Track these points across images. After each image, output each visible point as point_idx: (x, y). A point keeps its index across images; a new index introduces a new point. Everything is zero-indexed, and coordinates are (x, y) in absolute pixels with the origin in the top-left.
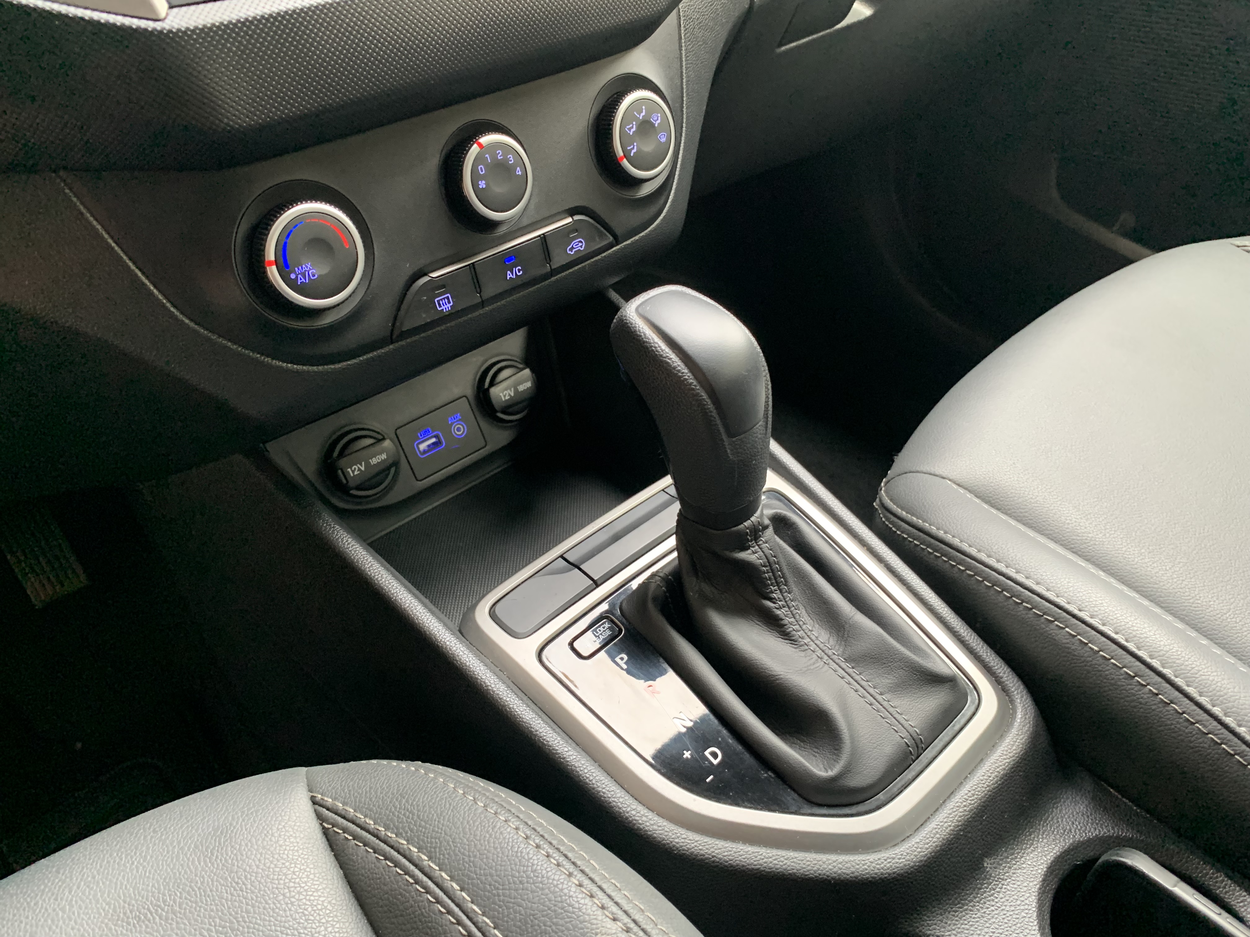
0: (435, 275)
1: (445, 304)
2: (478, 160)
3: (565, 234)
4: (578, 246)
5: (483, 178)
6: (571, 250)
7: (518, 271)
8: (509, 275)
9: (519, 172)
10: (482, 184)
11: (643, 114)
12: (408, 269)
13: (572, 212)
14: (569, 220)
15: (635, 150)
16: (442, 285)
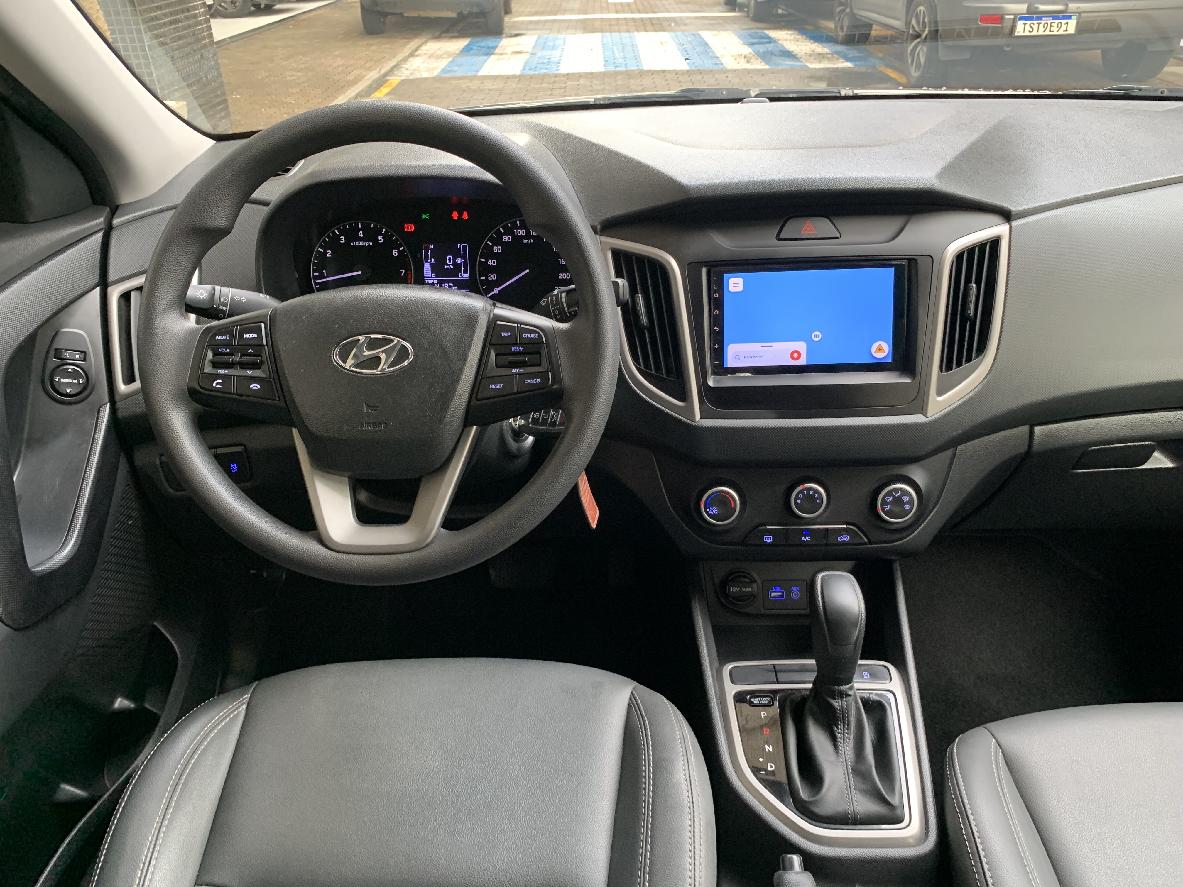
0: (768, 527)
1: (768, 540)
2: (801, 492)
3: (840, 532)
4: (845, 538)
5: (800, 499)
6: (840, 539)
7: (808, 538)
8: (803, 539)
9: (819, 501)
10: (799, 501)
11: (899, 494)
12: (757, 521)
13: (847, 524)
14: (845, 526)
15: (888, 508)
16: (770, 532)
